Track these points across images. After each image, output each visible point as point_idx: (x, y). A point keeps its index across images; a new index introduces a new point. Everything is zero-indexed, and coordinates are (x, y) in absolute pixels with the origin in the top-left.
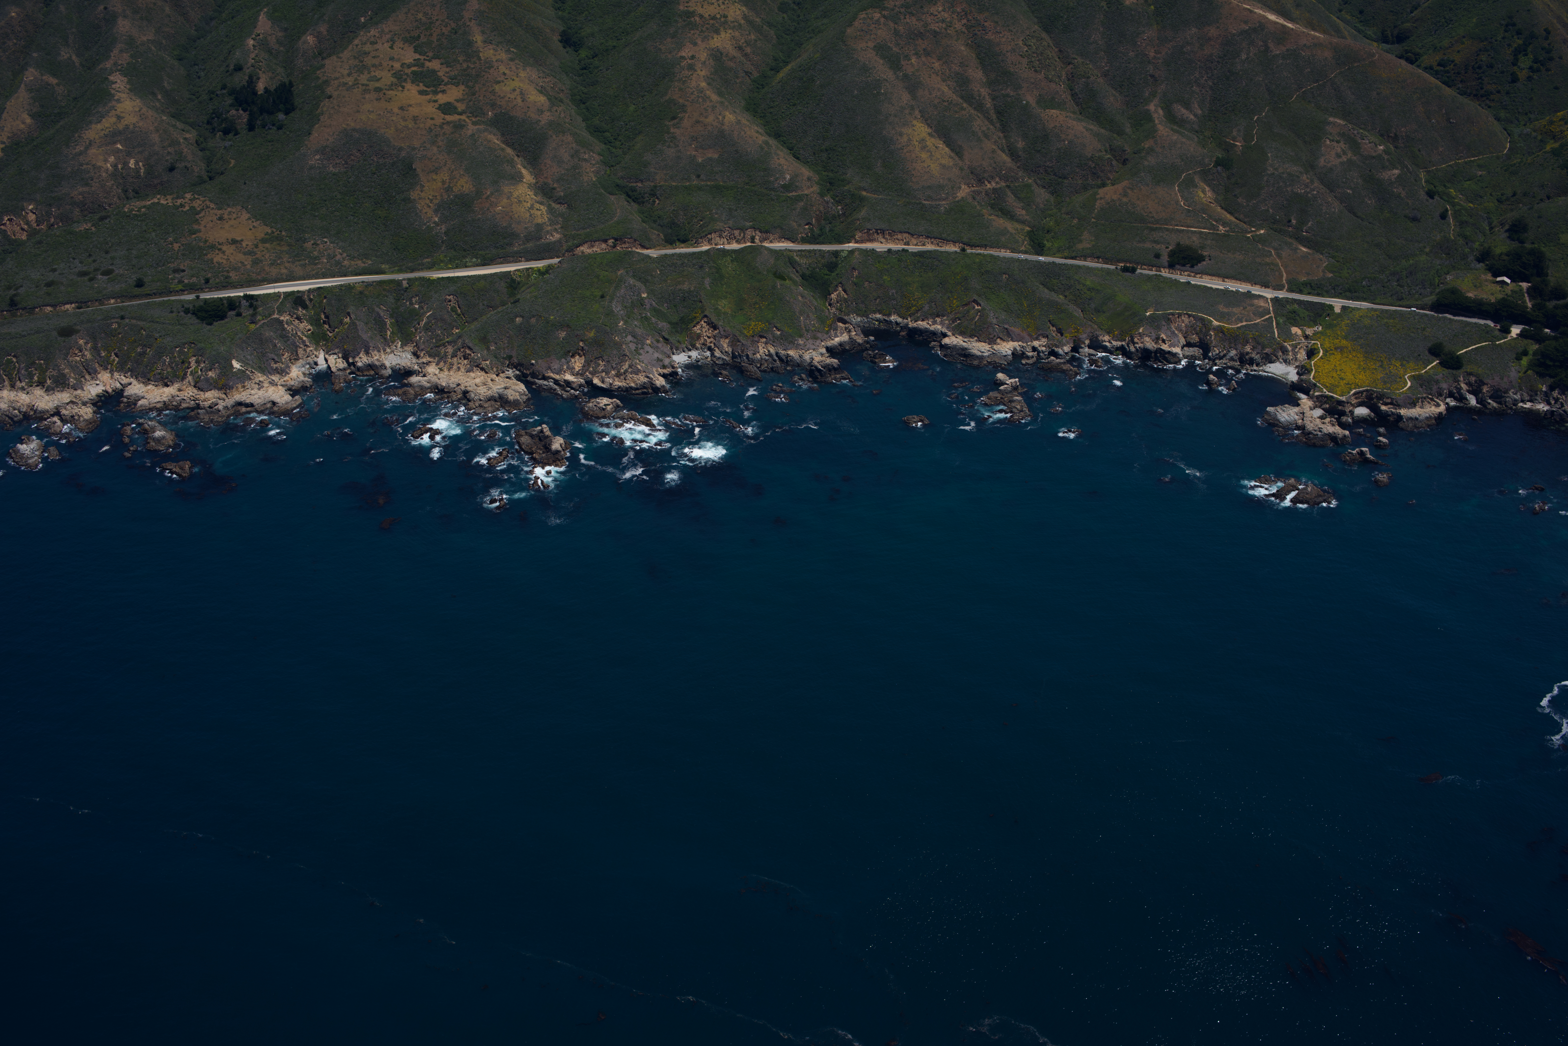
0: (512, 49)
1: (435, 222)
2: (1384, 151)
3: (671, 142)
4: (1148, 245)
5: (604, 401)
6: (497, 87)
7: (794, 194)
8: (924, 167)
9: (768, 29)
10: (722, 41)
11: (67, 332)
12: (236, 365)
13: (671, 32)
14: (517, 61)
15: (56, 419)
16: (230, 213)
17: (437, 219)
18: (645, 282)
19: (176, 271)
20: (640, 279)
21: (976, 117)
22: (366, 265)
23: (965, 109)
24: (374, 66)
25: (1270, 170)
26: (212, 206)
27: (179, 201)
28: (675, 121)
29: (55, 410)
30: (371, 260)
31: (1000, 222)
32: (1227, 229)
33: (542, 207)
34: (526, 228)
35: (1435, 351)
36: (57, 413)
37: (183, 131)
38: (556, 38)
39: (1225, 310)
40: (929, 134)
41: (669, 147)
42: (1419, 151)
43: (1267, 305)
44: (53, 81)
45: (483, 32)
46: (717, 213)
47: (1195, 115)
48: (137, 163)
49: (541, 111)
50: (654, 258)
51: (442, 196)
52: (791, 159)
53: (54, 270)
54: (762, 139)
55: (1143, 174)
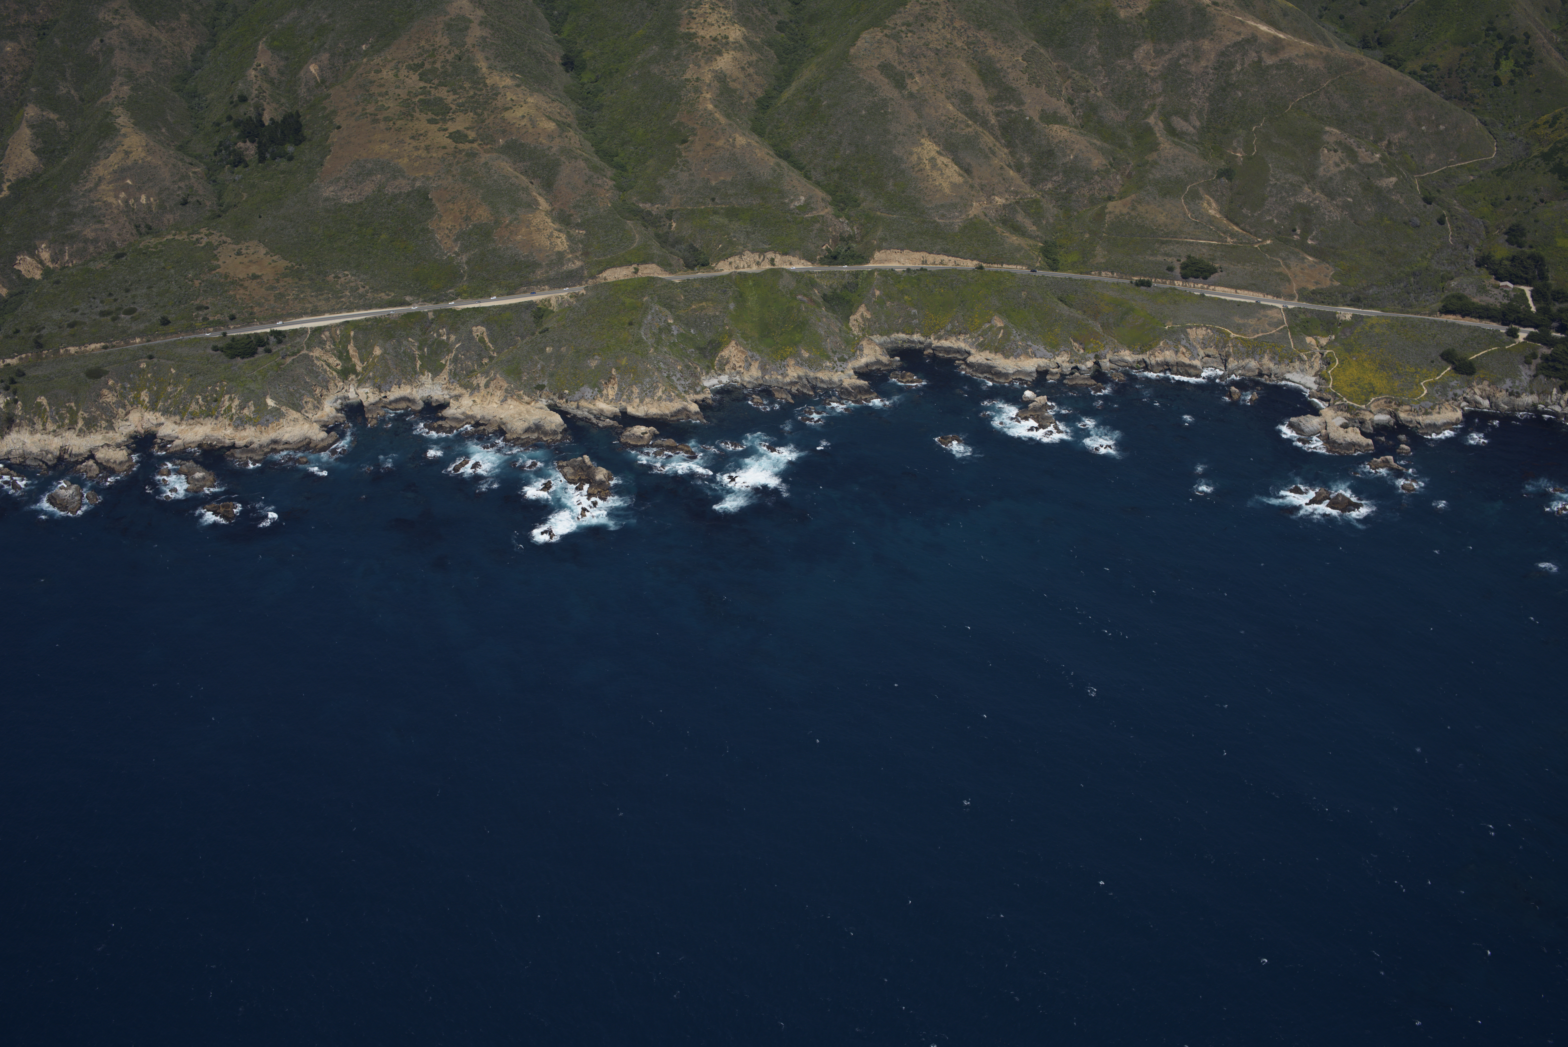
0: (518, 76)
1: (455, 253)
2: (1380, 158)
3: (684, 165)
4: (1160, 258)
5: (640, 429)
6: (508, 115)
7: (810, 215)
8: (936, 186)
9: (768, 49)
10: (725, 62)
11: (96, 374)
12: (270, 402)
13: (674, 54)
14: (523, 87)
15: (91, 462)
16: (247, 248)
17: (457, 249)
18: (670, 307)
19: (199, 308)
20: (664, 306)
21: (982, 134)
22: (390, 297)
23: (970, 126)
24: (380, 95)
25: (1273, 181)
26: (229, 240)
27: (195, 237)
28: (686, 144)
29: (89, 453)
30: (394, 292)
31: (1014, 240)
32: (1235, 240)
33: (561, 235)
34: (548, 256)
35: (1448, 357)
36: (91, 456)
37: (192, 164)
38: (558, 60)
39: (1241, 321)
40: (937, 152)
41: (682, 170)
42: (1412, 157)
43: (1280, 315)
44: (53, 116)
45: (487, 59)
46: (735, 237)
47: (1194, 127)
48: (148, 199)
49: (551, 137)
50: (677, 284)
51: (460, 225)
52: (804, 180)
53: (76, 311)
54: (772, 161)
55: (1148, 187)
